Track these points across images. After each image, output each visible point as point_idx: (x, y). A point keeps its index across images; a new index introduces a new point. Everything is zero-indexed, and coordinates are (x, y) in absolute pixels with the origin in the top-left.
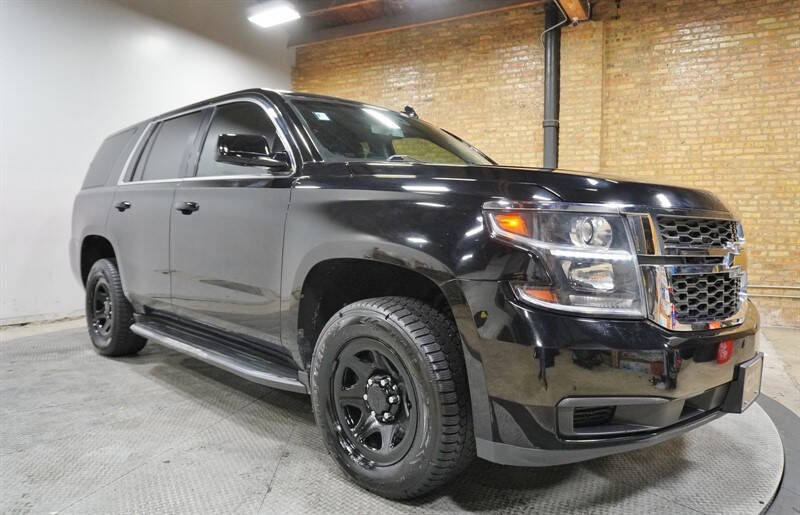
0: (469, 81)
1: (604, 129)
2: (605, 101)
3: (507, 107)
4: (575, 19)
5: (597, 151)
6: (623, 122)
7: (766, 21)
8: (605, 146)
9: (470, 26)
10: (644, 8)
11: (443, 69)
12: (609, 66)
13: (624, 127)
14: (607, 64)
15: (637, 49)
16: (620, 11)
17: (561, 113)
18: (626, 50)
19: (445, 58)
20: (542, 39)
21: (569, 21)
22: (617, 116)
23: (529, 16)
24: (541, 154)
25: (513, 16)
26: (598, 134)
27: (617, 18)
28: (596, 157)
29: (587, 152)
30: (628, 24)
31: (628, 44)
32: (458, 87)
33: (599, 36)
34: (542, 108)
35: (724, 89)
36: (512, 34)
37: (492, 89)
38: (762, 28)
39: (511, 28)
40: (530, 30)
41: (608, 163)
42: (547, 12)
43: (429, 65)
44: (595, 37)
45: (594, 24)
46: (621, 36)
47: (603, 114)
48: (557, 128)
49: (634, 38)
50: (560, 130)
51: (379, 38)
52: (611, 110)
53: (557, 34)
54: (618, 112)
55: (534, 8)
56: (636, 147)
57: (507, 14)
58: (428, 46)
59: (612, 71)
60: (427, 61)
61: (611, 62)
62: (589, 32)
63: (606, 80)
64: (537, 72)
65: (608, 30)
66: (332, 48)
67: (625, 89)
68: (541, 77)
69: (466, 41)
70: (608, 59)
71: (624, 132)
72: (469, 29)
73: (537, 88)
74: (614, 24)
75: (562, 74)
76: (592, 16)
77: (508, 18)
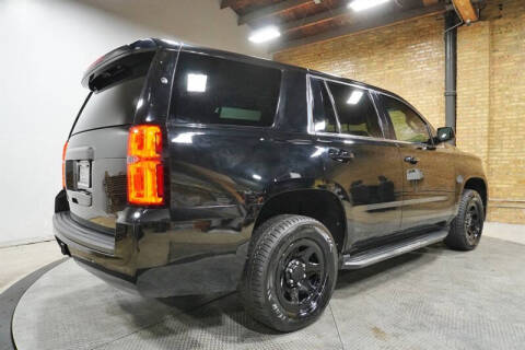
0: (390, 68)
1: (491, 95)
2: (492, 75)
3: (416, 84)
4: (468, 21)
5: (487, 110)
6: (507, 89)
8: (492, 107)
9: (389, 31)
10: (521, 8)
11: (372, 61)
12: (494, 51)
13: (507, 93)
14: (493, 49)
15: (516, 38)
16: (502, 12)
17: (458, 86)
18: (508, 39)
19: (373, 54)
20: (443, 37)
21: (464, 23)
22: (501, 85)
23: (433, 22)
24: (443, 115)
25: (420, 22)
26: (487, 99)
27: (500, 17)
28: (486, 115)
29: (478, 111)
30: (508, 20)
31: (509, 35)
32: (382, 73)
33: (486, 31)
34: (443, 84)
36: (421, 35)
37: (405, 73)
39: (420, 30)
40: (434, 31)
41: (495, 118)
42: (446, 18)
43: (362, 60)
44: (484, 32)
45: (482, 23)
46: (503, 29)
47: (490, 85)
48: (455, 96)
49: (514, 30)
50: (458, 97)
51: (329, 44)
52: (496, 82)
53: (454, 32)
54: (501, 82)
55: (436, 16)
56: (517, 106)
57: (416, 21)
58: (360, 47)
59: (497, 54)
60: (361, 57)
61: (496, 47)
62: (478, 29)
63: (492, 61)
64: (440, 60)
65: (492, 28)
66: (296, 53)
67: (508, 66)
68: (442, 62)
69: (387, 42)
70: (493, 46)
71: (507, 97)
72: (389, 34)
73: (439, 69)
74: (497, 22)
75: (458, 59)
76: (480, 17)
77: (417, 25)
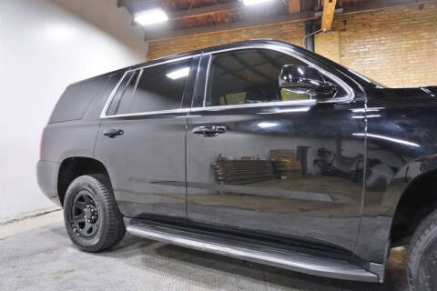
4: (325, 30)
7: (423, 34)
10: (359, 25)
12: (342, 56)
15: (356, 47)
16: (347, 27)
18: (351, 47)
20: (304, 39)
21: (321, 31)
23: (294, 28)
25: (285, 27)
27: (345, 30)
30: (351, 33)
31: (352, 44)
33: (336, 39)
35: (404, 69)
38: (422, 38)
40: (296, 36)
42: (306, 26)
44: (334, 40)
45: (333, 33)
46: (347, 40)
49: (355, 41)
51: (203, 37)
53: (313, 38)
55: (297, 23)
57: (281, 26)
61: (343, 53)
62: (331, 37)
65: (340, 37)
70: (341, 52)
74: (343, 34)
76: (333, 29)
77: (282, 29)
